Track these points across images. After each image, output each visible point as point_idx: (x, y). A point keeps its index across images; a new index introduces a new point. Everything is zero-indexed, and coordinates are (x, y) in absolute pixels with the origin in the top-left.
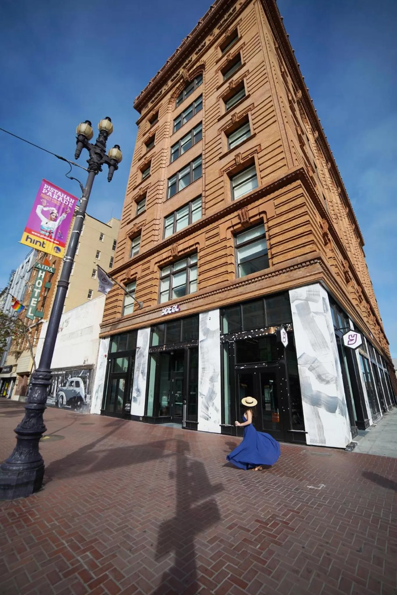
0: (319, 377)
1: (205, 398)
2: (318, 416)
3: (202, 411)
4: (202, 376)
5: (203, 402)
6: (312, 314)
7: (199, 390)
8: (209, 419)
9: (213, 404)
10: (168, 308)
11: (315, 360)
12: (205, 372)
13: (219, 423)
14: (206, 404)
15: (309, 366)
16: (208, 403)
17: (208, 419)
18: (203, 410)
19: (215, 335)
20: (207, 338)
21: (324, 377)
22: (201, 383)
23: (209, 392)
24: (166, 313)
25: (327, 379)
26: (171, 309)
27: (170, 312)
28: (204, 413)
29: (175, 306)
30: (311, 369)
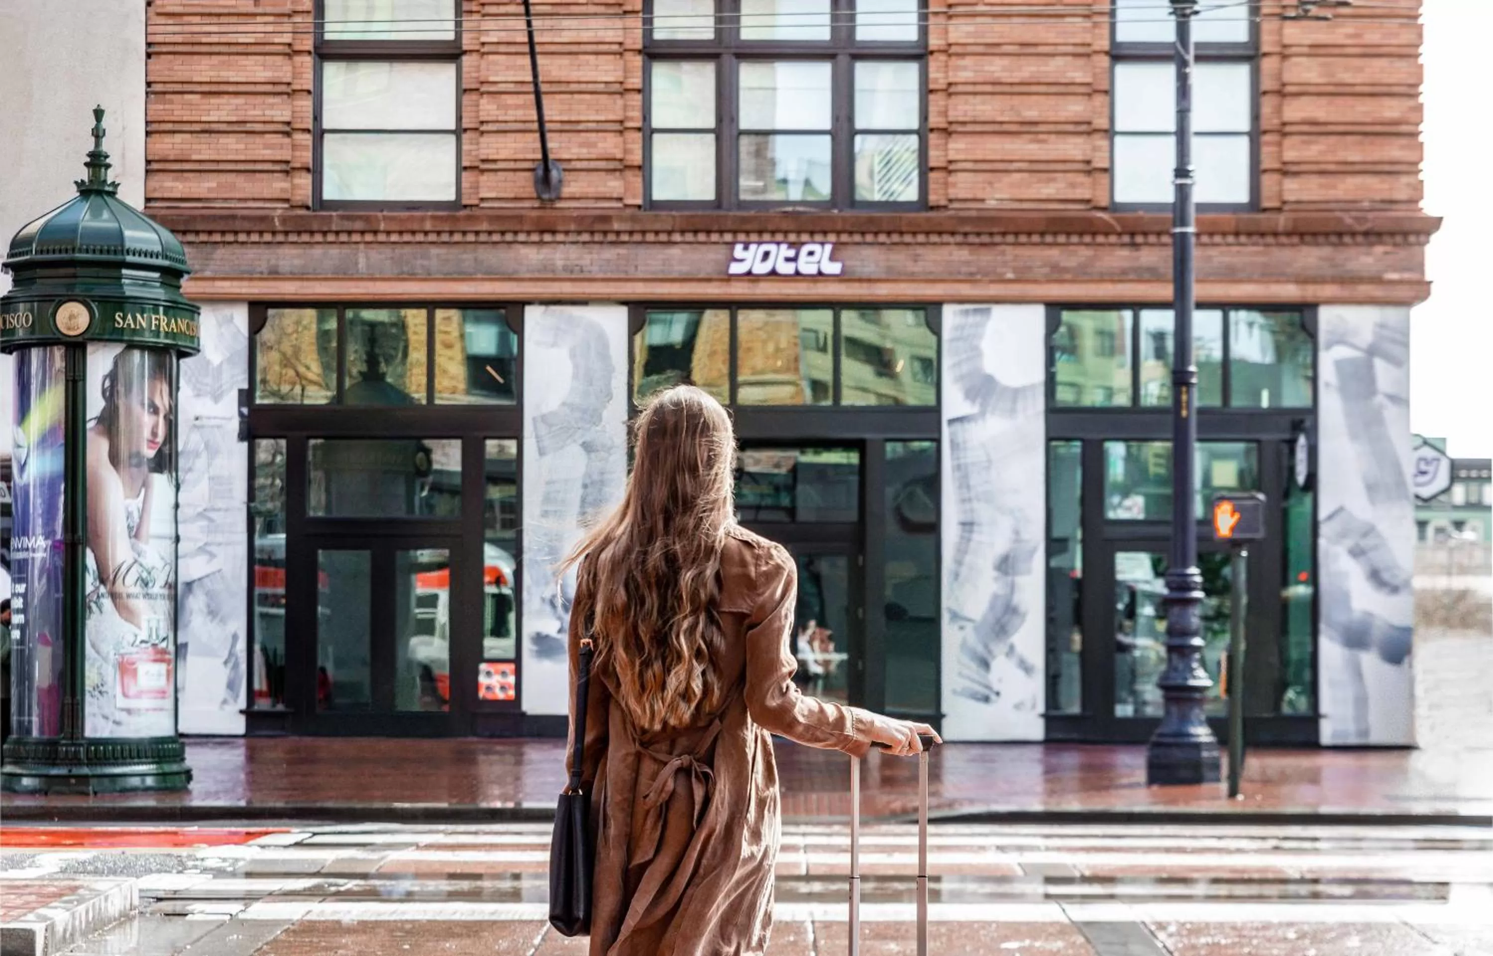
0: (1376, 577)
1: (976, 629)
2: (1358, 673)
3: (960, 674)
4: (962, 550)
5: (964, 645)
6: (1379, 399)
7: (946, 602)
8: (993, 697)
9: (1012, 648)
10: (772, 248)
11: (1369, 531)
12: (976, 537)
13: (1034, 706)
14: (980, 649)
15: (1349, 542)
16: (986, 646)
17: (986, 699)
18: (966, 672)
19: (1020, 405)
20: (983, 414)
21: (1386, 576)
22: (957, 576)
23: (992, 607)
24: (761, 268)
25: (1396, 582)
26: (791, 253)
27: (787, 269)
28: (973, 681)
29: (816, 248)
30: (1356, 553)
